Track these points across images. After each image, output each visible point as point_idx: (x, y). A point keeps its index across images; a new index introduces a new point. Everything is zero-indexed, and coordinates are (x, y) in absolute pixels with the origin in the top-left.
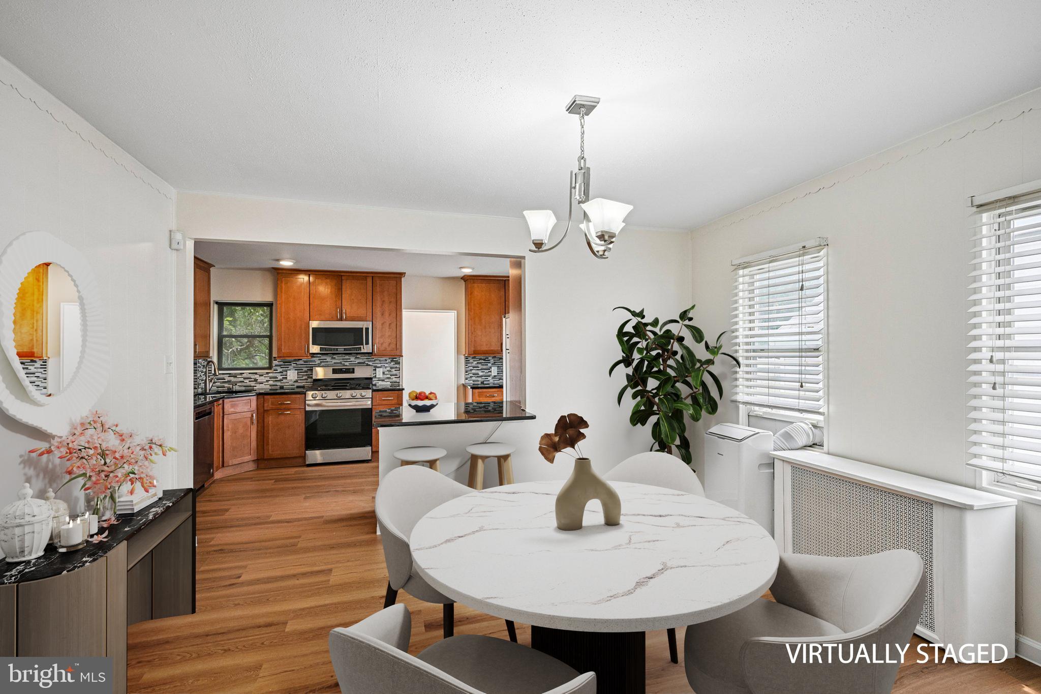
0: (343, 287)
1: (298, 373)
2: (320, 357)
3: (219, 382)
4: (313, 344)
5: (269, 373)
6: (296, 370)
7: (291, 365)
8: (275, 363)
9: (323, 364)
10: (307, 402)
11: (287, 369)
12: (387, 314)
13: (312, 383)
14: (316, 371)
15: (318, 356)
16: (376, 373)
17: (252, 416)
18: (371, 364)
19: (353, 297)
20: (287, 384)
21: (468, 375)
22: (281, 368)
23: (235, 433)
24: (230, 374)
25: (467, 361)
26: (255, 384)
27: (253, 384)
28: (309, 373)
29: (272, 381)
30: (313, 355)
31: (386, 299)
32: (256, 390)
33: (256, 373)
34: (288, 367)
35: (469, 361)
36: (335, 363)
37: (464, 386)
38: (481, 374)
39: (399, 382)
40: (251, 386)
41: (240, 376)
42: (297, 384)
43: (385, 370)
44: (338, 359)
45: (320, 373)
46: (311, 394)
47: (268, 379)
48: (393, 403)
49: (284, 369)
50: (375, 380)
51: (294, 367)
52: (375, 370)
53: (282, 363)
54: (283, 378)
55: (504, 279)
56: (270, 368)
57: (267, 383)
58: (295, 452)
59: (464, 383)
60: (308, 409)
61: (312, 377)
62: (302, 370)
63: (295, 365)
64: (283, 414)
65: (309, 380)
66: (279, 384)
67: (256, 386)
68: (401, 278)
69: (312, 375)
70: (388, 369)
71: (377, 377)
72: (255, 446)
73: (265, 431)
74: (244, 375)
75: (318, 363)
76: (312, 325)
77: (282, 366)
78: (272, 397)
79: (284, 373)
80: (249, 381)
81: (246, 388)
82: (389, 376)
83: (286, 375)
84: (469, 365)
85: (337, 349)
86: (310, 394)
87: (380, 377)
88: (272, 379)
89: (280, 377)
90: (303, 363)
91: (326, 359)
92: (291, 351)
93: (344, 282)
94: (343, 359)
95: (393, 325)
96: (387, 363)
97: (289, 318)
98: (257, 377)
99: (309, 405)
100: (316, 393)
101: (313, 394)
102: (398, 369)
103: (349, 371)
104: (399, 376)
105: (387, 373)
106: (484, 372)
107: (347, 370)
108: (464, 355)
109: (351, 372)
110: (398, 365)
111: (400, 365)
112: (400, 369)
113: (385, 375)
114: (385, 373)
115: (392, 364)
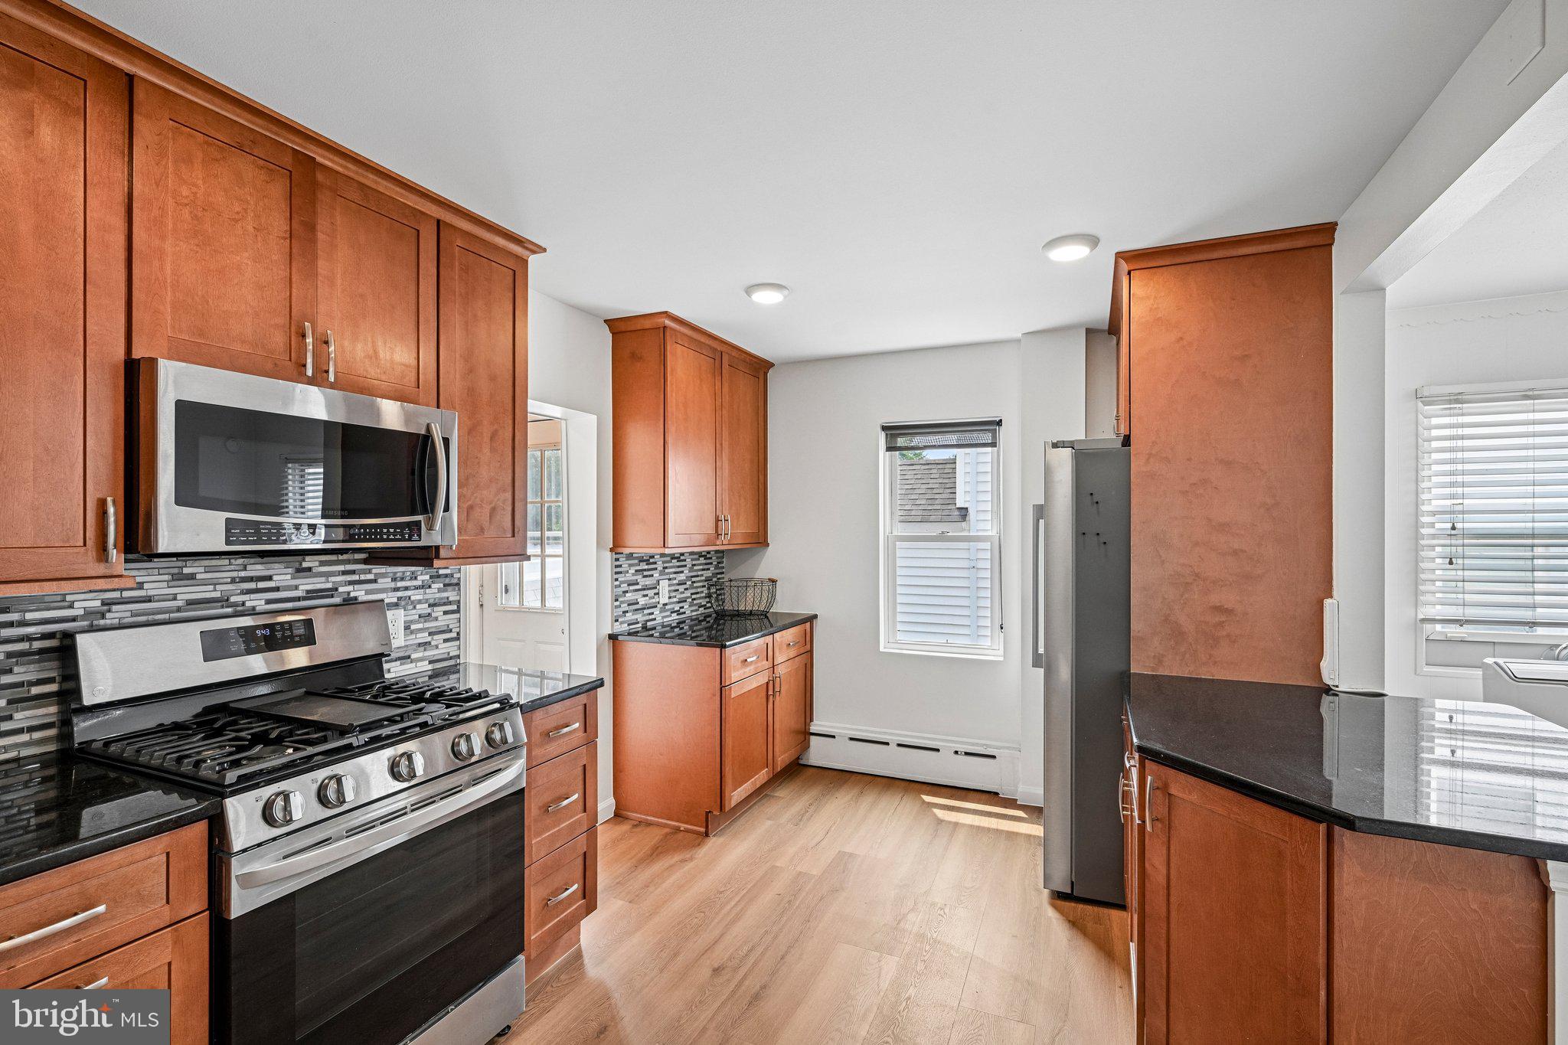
4: (180, 501)
19: (361, 288)
21: (619, 606)
25: (615, 567)
35: (620, 566)
37: (613, 637)
39: (458, 657)
43: (414, 615)
59: (611, 631)
70: (423, 608)
82: (424, 637)
84: (620, 578)
87: (396, 644)
96: (417, 588)
102: (455, 607)
103: (292, 637)
104: (458, 634)
105: (420, 626)
106: (647, 595)
107: (279, 635)
108: (611, 550)
109: (297, 639)
110: (455, 593)
111: (459, 589)
112: (459, 607)
113: (413, 636)
114: (413, 627)
115: (435, 591)
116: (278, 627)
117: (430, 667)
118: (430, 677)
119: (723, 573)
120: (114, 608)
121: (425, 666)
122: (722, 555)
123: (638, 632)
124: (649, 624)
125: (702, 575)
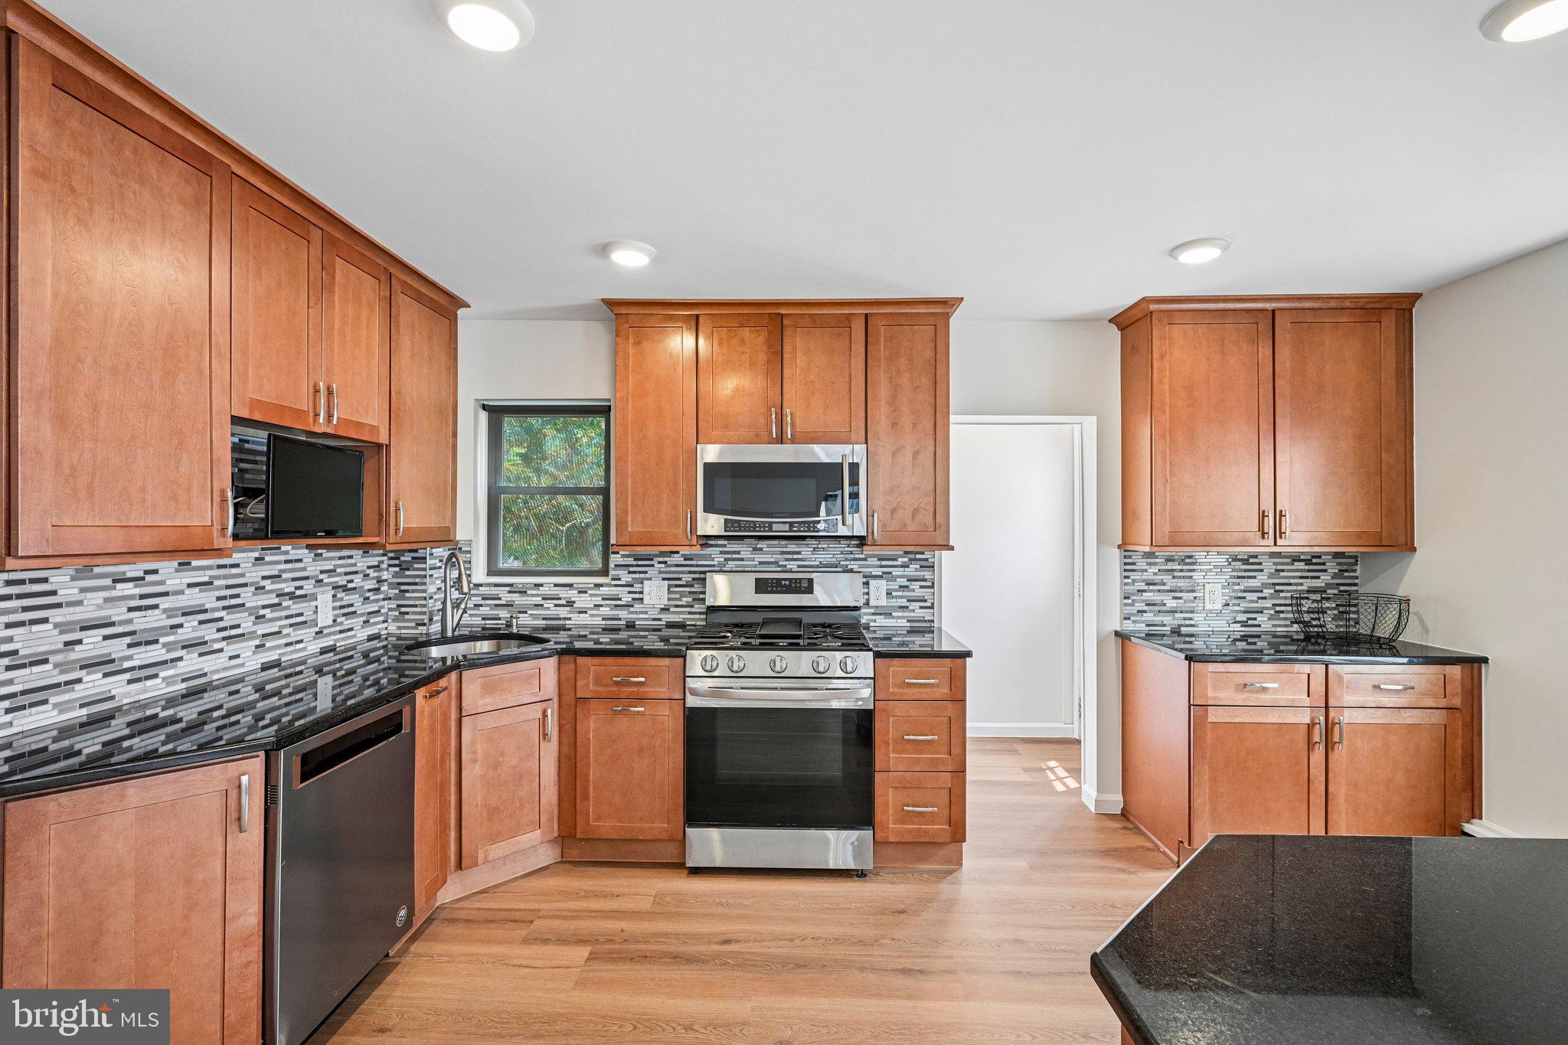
0: (787, 348)
1: (669, 586)
2: (725, 546)
3: (486, 605)
4: (706, 510)
5: (601, 585)
6: (664, 579)
7: (653, 566)
8: (615, 559)
9: (731, 565)
10: (691, 683)
11: (642, 576)
12: (907, 421)
13: (704, 616)
14: (714, 585)
15: (720, 542)
16: (868, 594)
17: (545, 715)
18: (855, 567)
19: (811, 377)
20: (642, 616)
21: (1132, 605)
22: (630, 572)
23: (495, 769)
24: (511, 585)
25: (1125, 564)
26: (570, 612)
27: (563, 612)
28: (697, 588)
29: (607, 605)
30: (706, 540)
31: (904, 379)
32: (570, 629)
33: (570, 586)
34: (646, 572)
35: (1133, 564)
36: (761, 563)
37: (1122, 636)
38: (1171, 604)
39: (933, 621)
40: (560, 619)
41: (535, 592)
42: (667, 618)
43: (894, 585)
44: (770, 552)
45: (722, 590)
46: (699, 660)
47: (598, 600)
48: (937, 696)
49: (637, 576)
50: (866, 614)
51: (660, 572)
52: (867, 584)
53: (630, 561)
54: (633, 599)
55: (1269, 306)
56: (605, 572)
57: (595, 612)
58: (659, 827)
59: (1118, 629)
60: (692, 702)
61: (704, 599)
62: (680, 579)
63: (663, 565)
64: (624, 712)
65: (698, 608)
66: (623, 614)
67: (570, 619)
68: (947, 316)
69: (704, 593)
70: (903, 582)
71: (872, 603)
72: (554, 800)
73: (578, 759)
74: (543, 590)
75: (720, 563)
76: (705, 456)
77: (631, 569)
78: (596, 660)
79: (637, 587)
80: (556, 605)
81: (549, 622)
82: (903, 602)
83: (642, 593)
84: (1134, 576)
85: (771, 524)
86: (697, 659)
87: (880, 603)
88: (608, 602)
89: (627, 598)
90: (681, 561)
91: (739, 553)
92: (649, 529)
93: (787, 332)
94: (783, 553)
95: (926, 459)
96: (898, 566)
97: (645, 437)
98: (572, 594)
99: (694, 693)
100: (713, 657)
101: (705, 659)
102: (930, 584)
103: (800, 587)
104: (933, 604)
105: (900, 594)
106: (1180, 598)
107: (793, 585)
108: (1119, 547)
109: (803, 589)
110: (931, 573)
111: (934, 571)
112: (933, 584)
113: (894, 600)
114: (894, 594)
115: (913, 570)
116: (794, 581)
117: (908, 624)
118: (908, 632)
119: (1355, 585)
120: (729, 562)
121: (904, 623)
122: (1353, 560)
123: (1164, 635)
124: (1183, 629)
125: (1302, 584)
